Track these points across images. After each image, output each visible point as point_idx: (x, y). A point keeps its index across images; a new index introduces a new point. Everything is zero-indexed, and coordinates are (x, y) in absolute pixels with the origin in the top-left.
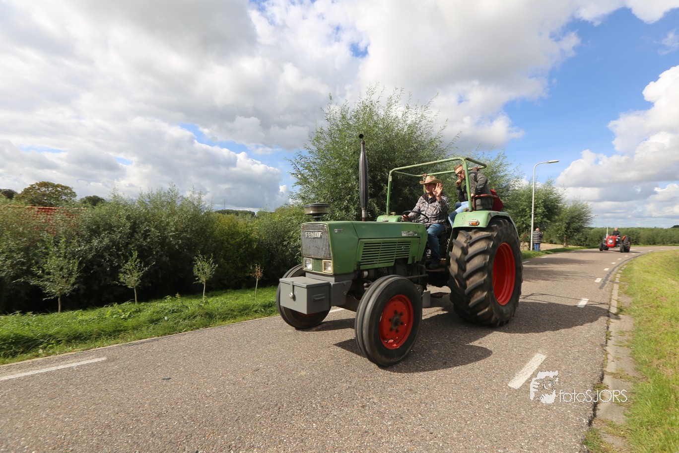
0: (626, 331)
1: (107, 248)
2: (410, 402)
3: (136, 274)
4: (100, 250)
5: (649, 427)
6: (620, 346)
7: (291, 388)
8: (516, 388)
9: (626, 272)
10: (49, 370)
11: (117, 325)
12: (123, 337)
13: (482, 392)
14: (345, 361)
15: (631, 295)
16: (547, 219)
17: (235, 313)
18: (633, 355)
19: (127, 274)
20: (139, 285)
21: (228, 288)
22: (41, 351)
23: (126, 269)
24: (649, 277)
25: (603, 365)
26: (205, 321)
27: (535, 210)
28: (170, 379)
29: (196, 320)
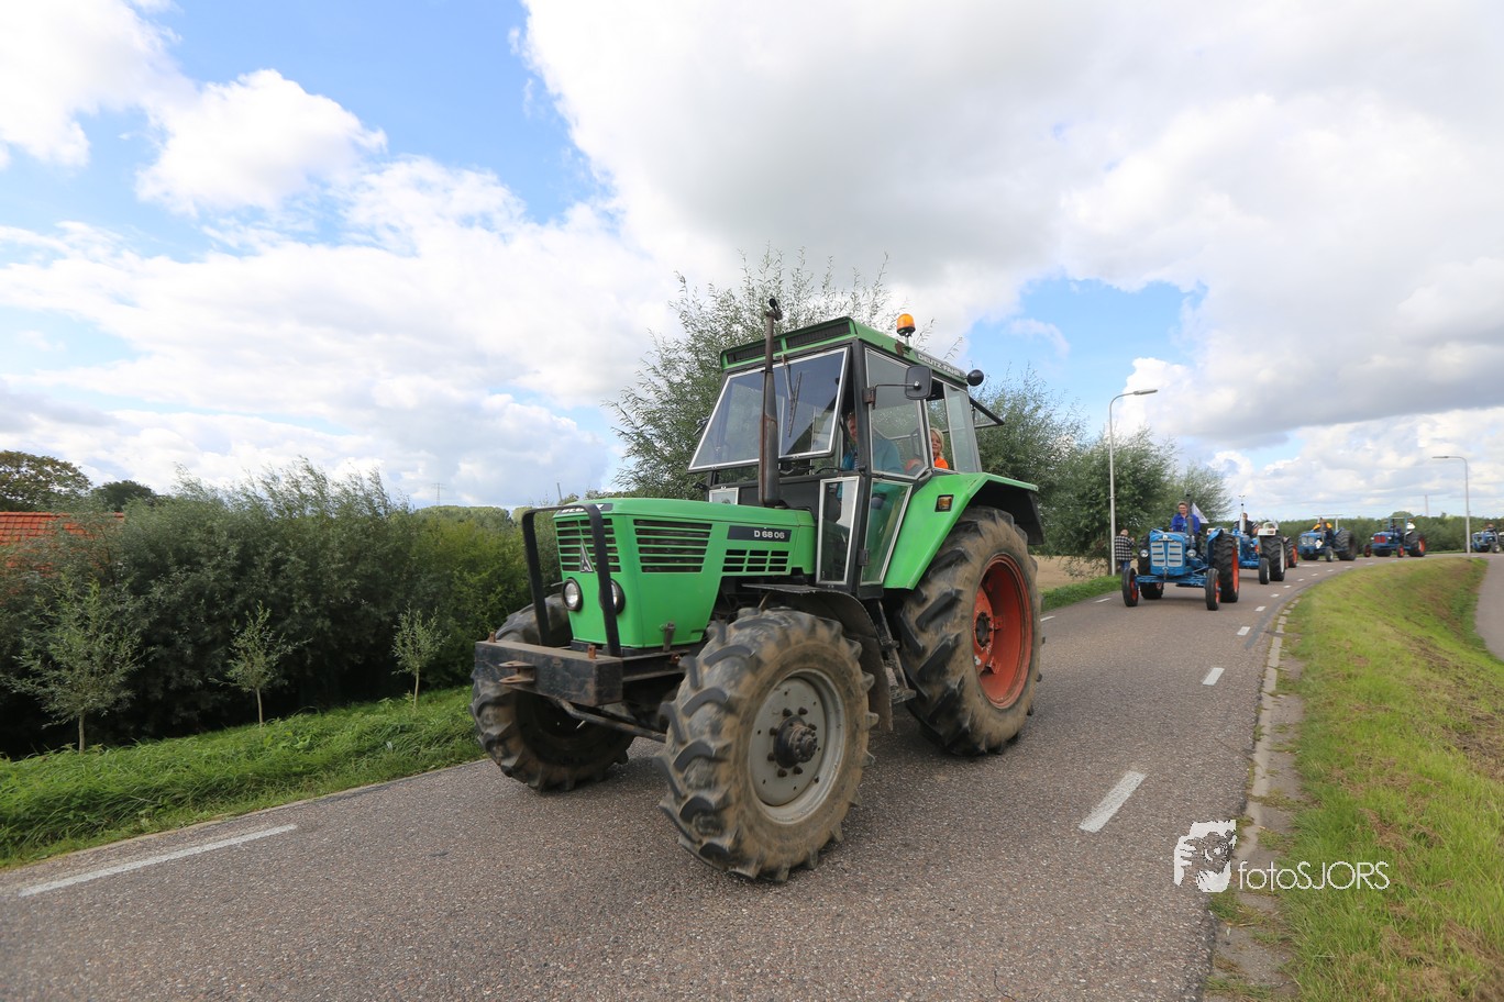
0: (1291, 725)
4: (169, 608)
6: (1278, 751)
8: (1093, 831)
9: (1299, 613)
10: (187, 854)
13: (1033, 841)
15: (1304, 657)
16: (1142, 509)
18: (1298, 764)
19: (241, 660)
20: (268, 683)
22: (143, 820)
23: (239, 650)
24: (1339, 620)
25: (1247, 785)
27: (1116, 492)
29: (452, 745)
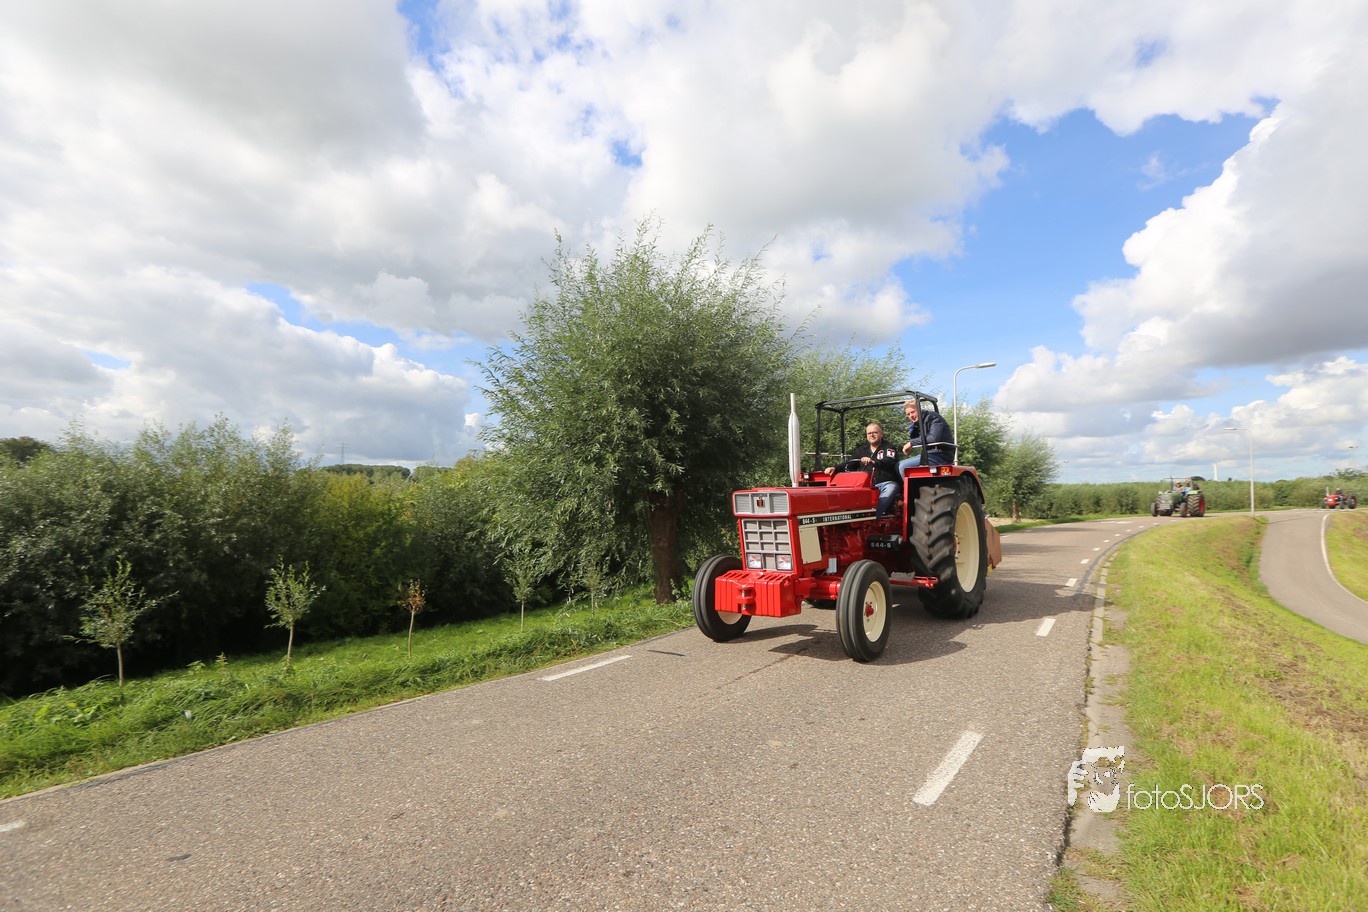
0: (1119, 676)
1: (51, 557)
2: (723, 854)
3: (124, 615)
4: (32, 562)
5: (1158, 856)
6: (1109, 704)
7: (474, 848)
8: (927, 805)
9: (1117, 565)
11: (61, 739)
12: (77, 767)
13: (864, 819)
14: (592, 779)
15: (1126, 607)
17: (355, 691)
18: (1130, 718)
19: (100, 616)
20: (130, 639)
21: (348, 634)
23: (98, 605)
26: (284, 713)
28: (186, 856)
29: (261, 713)
